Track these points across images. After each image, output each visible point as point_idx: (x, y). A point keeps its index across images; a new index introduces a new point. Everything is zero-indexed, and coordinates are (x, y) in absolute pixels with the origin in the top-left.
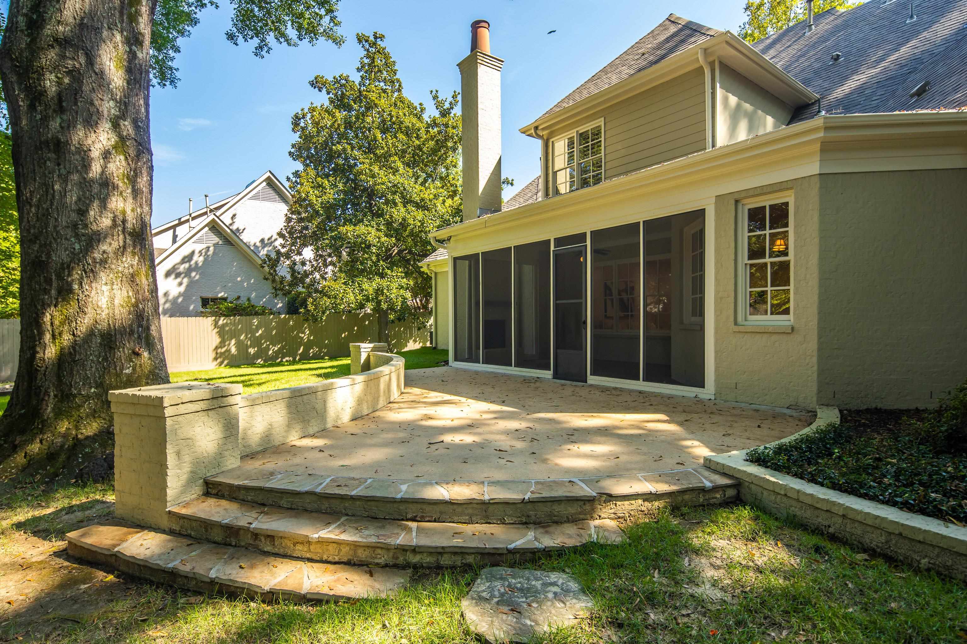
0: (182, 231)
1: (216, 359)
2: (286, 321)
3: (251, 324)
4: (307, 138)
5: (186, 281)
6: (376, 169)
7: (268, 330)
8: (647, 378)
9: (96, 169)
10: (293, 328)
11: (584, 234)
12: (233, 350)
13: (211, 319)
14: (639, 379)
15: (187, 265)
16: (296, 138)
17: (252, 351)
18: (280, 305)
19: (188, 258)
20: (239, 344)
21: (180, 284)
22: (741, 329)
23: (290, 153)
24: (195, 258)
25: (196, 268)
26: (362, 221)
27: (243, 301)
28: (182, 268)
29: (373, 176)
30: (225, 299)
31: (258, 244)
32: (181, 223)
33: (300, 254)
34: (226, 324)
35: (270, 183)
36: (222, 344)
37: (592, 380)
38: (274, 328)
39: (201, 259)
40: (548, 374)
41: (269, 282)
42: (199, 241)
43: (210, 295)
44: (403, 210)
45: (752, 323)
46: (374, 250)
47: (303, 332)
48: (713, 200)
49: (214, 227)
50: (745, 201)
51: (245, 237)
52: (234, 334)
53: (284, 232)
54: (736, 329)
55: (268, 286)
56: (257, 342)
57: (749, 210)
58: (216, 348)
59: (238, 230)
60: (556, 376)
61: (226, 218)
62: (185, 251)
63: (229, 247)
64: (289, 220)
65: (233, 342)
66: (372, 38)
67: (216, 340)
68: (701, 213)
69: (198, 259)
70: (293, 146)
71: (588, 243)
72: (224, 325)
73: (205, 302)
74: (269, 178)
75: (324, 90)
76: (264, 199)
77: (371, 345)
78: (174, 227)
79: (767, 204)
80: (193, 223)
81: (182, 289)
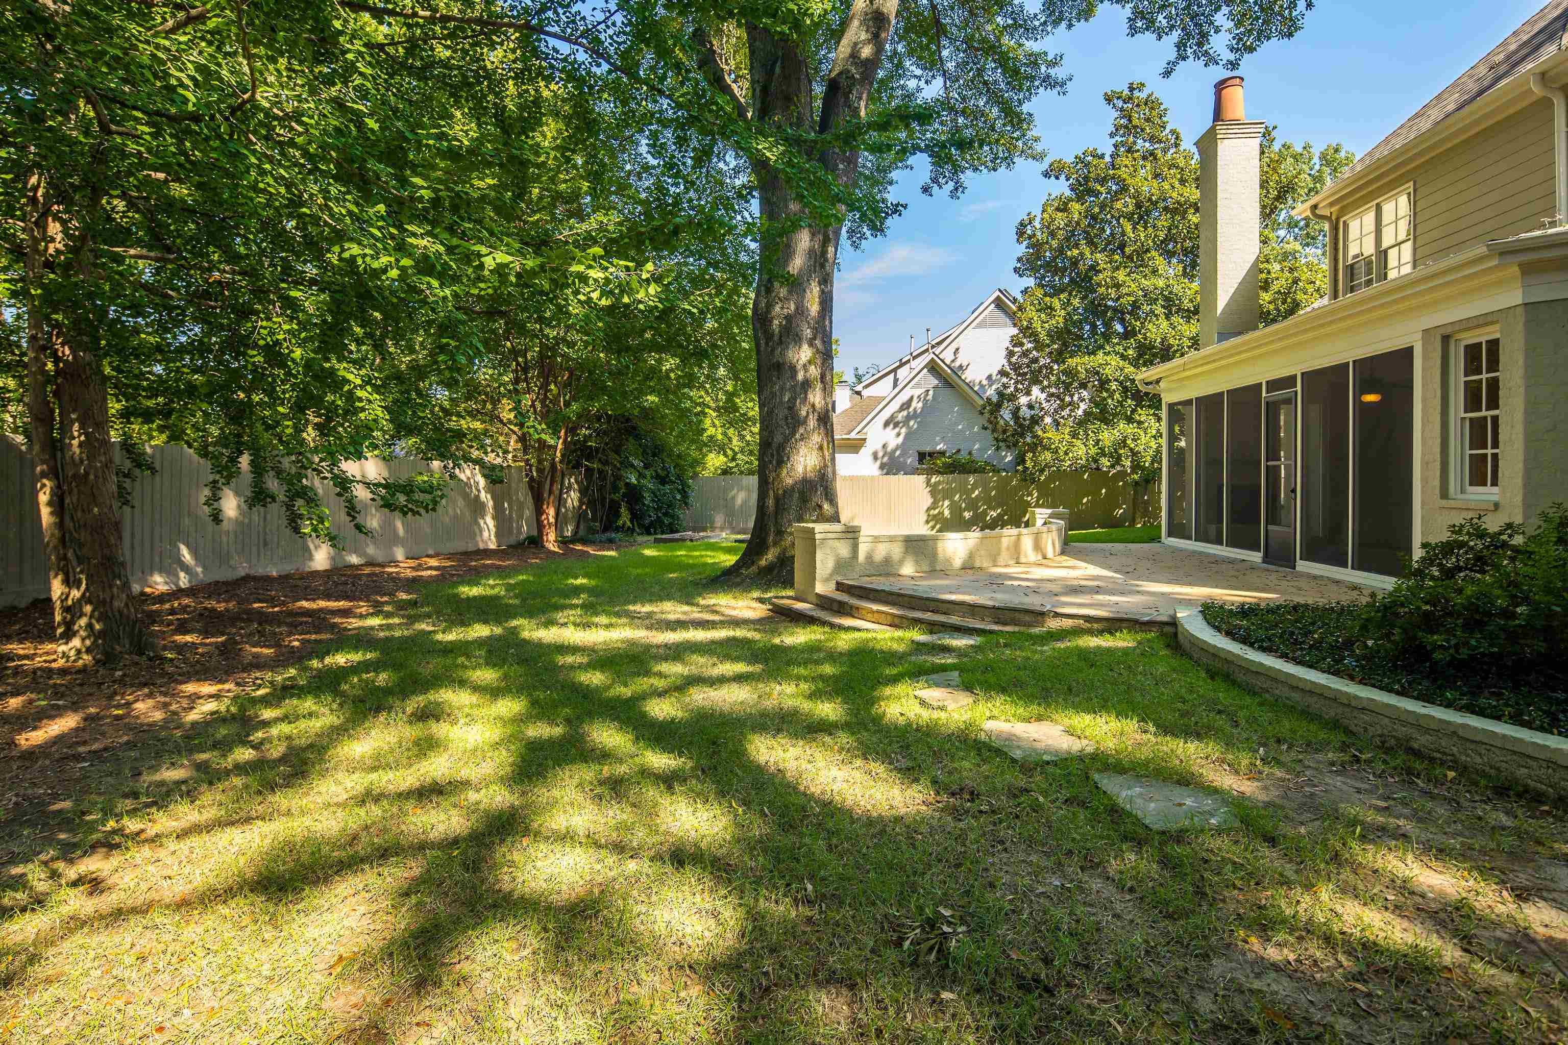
0: (903, 373)
1: (927, 522)
2: (1008, 480)
3: (967, 482)
4: (1037, 247)
5: (904, 430)
6: (1121, 276)
7: (986, 490)
8: (1356, 567)
9: (800, 376)
10: (1016, 489)
11: (1294, 377)
12: (947, 513)
13: (922, 478)
14: (1346, 566)
15: (905, 413)
16: (1022, 249)
17: (967, 515)
18: (1009, 459)
19: (907, 405)
20: (954, 507)
21: (898, 435)
22: (1451, 503)
23: (1016, 270)
24: (914, 404)
25: (915, 416)
26: (1101, 347)
27: (963, 457)
28: (901, 416)
29: (1117, 286)
30: (942, 453)
31: (985, 382)
32: (902, 365)
33: (1028, 393)
34: (939, 483)
35: (999, 304)
36: (934, 506)
37: (1303, 566)
38: (994, 488)
39: (920, 405)
40: (1256, 557)
41: (989, 432)
42: (917, 386)
43: (928, 449)
44: (1165, 324)
45: (1472, 497)
46: (1114, 386)
47: (1031, 494)
48: (1420, 335)
49: (933, 368)
50: (1458, 336)
51: (968, 376)
52: (948, 495)
53: (1008, 369)
54: (1444, 503)
55: (989, 436)
56: (972, 505)
57: (1466, 347)
58: (928, 509)
59: (961, 366)
60: (1266, 559)
61: (948, 356)
62: (904, 397)
63: (948, 391)
64: (1011, 354)
65: (947, 503)
66: (1126, 92)
67: (929, 501)
68: (1407, 354)
69: (917, 405)
70: (1019, 260)
71: (1299, 388)
72: (938, 483)
73: (922, 456)
74: (998, 298)
75: (1063, 177)
76: (993, 325)
77: (1049, 511)
78: (894, 371)
79: (1483, 339)
80: (914, 364)
81: (900, 440)
